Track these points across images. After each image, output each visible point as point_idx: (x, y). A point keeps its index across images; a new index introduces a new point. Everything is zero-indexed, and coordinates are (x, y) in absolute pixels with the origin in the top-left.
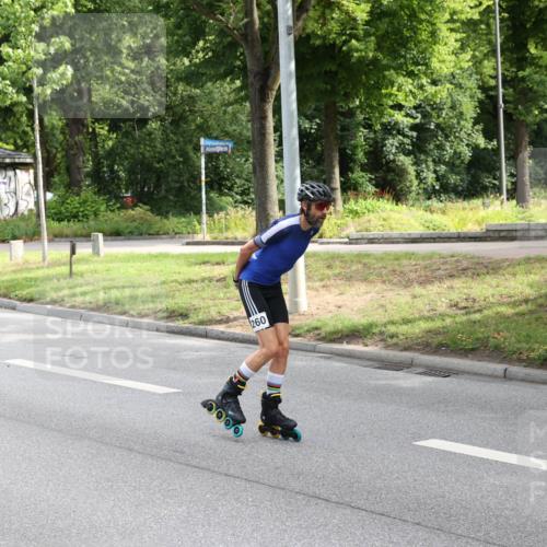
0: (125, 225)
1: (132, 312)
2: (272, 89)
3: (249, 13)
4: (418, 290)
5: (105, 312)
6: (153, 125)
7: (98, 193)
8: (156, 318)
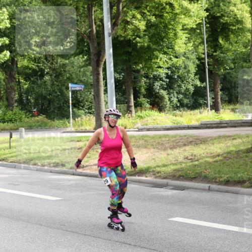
0: (34, 124)
1: (39, 164)
2: (102, 61)
3: (91, 27)
4: (170, 151)
5: (26, 164)
6: (47, 78)
7: (22, 109)
8: (50, 167)
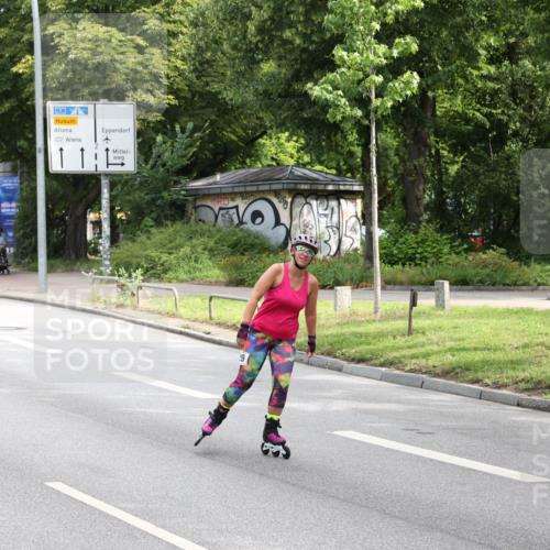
0: (474, 272)
1: (487, 381)
5: (452, 379)
6: (513, 146)
8: (517, 390)
